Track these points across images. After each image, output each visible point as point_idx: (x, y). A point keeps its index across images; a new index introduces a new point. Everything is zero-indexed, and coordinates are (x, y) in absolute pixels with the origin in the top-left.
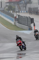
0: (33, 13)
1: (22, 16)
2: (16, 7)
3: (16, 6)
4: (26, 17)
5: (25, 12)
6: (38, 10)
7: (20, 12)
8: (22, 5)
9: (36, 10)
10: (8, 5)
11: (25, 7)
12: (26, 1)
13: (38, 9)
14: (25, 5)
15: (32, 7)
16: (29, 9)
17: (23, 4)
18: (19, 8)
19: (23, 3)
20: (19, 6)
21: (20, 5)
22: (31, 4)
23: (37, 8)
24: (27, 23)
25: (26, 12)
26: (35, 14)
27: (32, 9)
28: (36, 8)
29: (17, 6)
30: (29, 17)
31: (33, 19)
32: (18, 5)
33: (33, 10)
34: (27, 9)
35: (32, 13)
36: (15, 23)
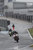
0: (9, 17)
1: (0, 19)
4: (4, 20)
5: (2, 15)
6: (13, 14)
9: (12, 14)
11: (3, 12)
12: (3, 7)
13: (14, 13)
15: (8, 12)
16: (6, 13)
19: (1, 9)
22: (7, 9)
23: (13, 12)
24: (5, 25)
25: (4, 16)
26: (11, 17)
27: (8, 14)
28: (11, 12)
30: (6, 20)
31: (9, 21)
34: (4, 14)
35: (9, 16)
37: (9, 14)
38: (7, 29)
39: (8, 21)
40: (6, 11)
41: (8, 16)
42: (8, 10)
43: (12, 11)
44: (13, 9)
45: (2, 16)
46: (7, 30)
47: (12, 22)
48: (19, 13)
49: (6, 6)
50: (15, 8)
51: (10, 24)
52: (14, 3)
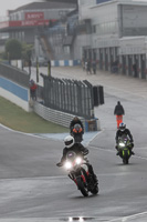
0: (101, 68)
1: (61, 78)
2: (37, 46)
3: (36, 41)
4: (76, 82)
5: (71, 63)
6: (117, 57)
7: (53, 63)
8: (59, 37)
9: (112, 56)
10: (5, 40)
11: (71, 46)
12: (72, 25)
13: (120, 52)
14: (71, 38)
15: (96, 46)
16: (85, 52)
17: (63, 36)
18: (49, 50)
19: (63, 33)
20: (48, 44)
21: (51, 40)
22: (91, 33)
23: (116, 48)
25: (75, 63)
26: (107, 69)
28: (111, 48)
29: (41, 44)
30: (86, 82)
31: (101, 88)
32: (42, 40)
33: (101, 55)
35: (98, 66)
36: (31, 106)
37: (98, 58)
38: (90, 123)
39: (95, 88)
40: (84, 44)
41: (94, 65)
42: (95, 37)
43: (111, 44)
44: (117, 35)
45: (67, 65)
46: (92, 126)
47: (115, 94)
48: (143, 52)
49: (88, 21)
50: (125, 31)
51: (102, 102)
52: (121, 6)
